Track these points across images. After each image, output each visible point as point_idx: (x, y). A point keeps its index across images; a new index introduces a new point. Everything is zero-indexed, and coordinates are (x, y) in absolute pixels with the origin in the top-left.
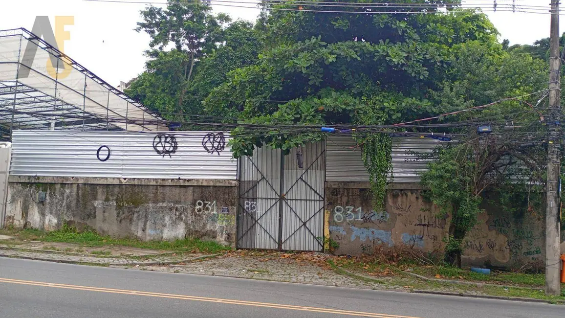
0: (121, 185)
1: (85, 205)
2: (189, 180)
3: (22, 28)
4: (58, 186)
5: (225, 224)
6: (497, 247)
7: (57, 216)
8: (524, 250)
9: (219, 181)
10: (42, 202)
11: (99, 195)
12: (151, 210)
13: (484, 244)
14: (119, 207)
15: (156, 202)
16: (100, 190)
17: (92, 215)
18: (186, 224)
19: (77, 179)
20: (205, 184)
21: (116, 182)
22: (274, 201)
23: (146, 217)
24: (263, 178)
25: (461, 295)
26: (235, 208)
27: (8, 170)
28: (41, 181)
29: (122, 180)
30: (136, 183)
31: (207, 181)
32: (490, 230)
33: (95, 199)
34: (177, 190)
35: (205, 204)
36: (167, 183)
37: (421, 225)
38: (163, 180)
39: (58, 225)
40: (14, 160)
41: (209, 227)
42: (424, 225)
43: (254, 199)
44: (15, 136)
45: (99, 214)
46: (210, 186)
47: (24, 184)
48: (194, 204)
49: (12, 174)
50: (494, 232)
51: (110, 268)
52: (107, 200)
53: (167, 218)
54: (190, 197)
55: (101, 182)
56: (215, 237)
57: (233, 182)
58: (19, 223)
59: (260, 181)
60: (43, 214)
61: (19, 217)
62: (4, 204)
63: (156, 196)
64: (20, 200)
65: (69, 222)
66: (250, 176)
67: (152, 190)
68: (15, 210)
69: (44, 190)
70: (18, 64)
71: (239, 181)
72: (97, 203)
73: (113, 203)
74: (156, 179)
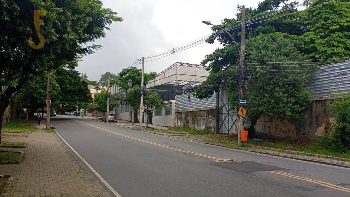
0: (193, 111)
1: (187, 119)
2: (205, 108)
4: (182, 113)
5: (213, 124)
6: (291, 131)
7: (183, 123)
8: (302, 132)
9: (211, 108)
10: (180, 119)
11: (189, 116)
12: (198, 119)
13: (286, 130)
14: (193, 119)
15: (199, 117)
16: (189, 113)
17: (188, 122)
18: (205, 124)
22: (226, 114)
23: (197, 122)
24: (224, 105)
25: (213, 145)
26: (215, 117)
27: (175, 109)
28: (179, 112)
30: (195, 110)
31: (209, 108)
32: (289, 123)
34: (203, 112)
35: (209, 117)
36: (201, 110)
37: (265, 121)
38: (200, 108)
39: (183, 125)
40: (176, 105)
41: (210, 125)
42: (266, 121)
43: (222, 114)
44: (176, 98)
45: (189, 122)
46: (209, 110)
47: (177, 113)
48: (206, 117)
50: (290, 123)
51: (162, 136)
52: (190, 117)
53: (201, 122)
54: (206, 114)
55: (189, 111)
56: (211, 129)
57: (214, 108)
58: (177, 125)
59: (223, 106)
60: (180, 122)
61: (177, 123)
62: (174, 120)
63: (199, 115)
64: (177, 118)
65: (185, 125)
66: (221, 105)
67: (198, 113)
68: (176, 121)
69: (180, 115)
70: (176, 74)
71: (218, 107)
72: (189, 118)
73: (192, 118)
74: (199, 109)
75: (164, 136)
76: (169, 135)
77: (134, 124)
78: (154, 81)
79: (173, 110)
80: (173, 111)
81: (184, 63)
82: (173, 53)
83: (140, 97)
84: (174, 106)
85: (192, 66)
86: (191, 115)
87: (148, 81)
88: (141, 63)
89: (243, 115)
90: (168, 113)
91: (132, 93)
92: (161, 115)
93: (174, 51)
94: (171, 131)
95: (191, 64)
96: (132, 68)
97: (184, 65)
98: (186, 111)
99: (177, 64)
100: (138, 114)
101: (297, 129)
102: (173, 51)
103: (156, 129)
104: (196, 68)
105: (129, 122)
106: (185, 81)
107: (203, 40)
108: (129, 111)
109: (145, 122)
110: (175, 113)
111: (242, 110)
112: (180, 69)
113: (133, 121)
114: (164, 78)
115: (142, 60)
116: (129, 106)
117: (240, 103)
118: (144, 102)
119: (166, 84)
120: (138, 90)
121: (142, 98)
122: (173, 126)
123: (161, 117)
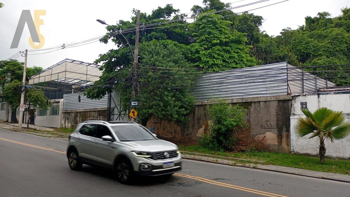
0: (82, 112)
1: (76, 119)
2: (96, 109)
3: (66, 59)
4: (71, 113)
6: (177, 132)
7: (71, 123)
8: (186, 133)
9: (102, 108)
10: (68, 119)
11: (79, 116)
13: (173, 131)
14: (82, 120)
19: (74, 110)
20: (100, 110)
21: (81, 111)
22: (118, 115)
27: (62, 108)
28: (68, 112)
29: (83, 110)
30: (85, 111)
31: (100, 108)
32: (175, 125)
33: (78, 117)
34: (94, 112)
35: (100, 117)
36: (92, 110)
37: (154, 123)
38: (91, 109)
39: (71, 126)
40: (64, 105)
43: (114, 115)
44: (64, 97)
45: (78, 122)
47: (65, 113)
48: (97, 118)
49: (63, 110)
50: (176, 125)
52: (80, 117)
54: (97, 115)
55: (79, 111)
57: (106, 108)
58: (64, 126)
59: (115, 107)
60: (68, 123)
61: (64, 124)
62: (61, 120)
63: (89, 115)
64: (64, 118)
65: (73, 126)
66: (113, 106)
67: (88, 113)
68: (63, 122)
69: (69, 115)
70: (66, 71)
71: (109, 108)
72: (78, 118)
73: (81, 118)
74: (89, 109)
75: (48, 138)
76: (54, 137)
77: (11, 124)
78: (39, 77)
79: (60, 109)
80: (60, 111)
81: (75, 61)
82: (63, 48)
83: (21, 94)
84: (61, 106)
85: (84, 64)
86: (80, 115)
87: (32, 77)
88: (24, 55)
89: (134, 117)
90: (55, 112)
91: (10, 89)
92: (46, 115)
93: (65, 47)
94: (57, 133)
95: (83, 62)
96: (12, 60)
97: (74, 62)
98: (75, 111)
99: (67, 60)
100: (17, 112)
101: (181, 130)
102: (63, 47)
103: (38, 130)
104: (88, 66)
105: (6, 122)
106: (75, 79)
107: (96, 39)
108: (6, 110)
109: (25, 122)
110: (63, 113)
111: (133, 112)
112: (70, 66)
113: (10, 120)
114: (51, 75)
115: (25, 52)
116: (6, 104)
117: (132, 104)
118: (25, 100)
119: (53, 81)
120: (18, 86)
121: (23, 96)
122: (59, 127)
123: (45, 117)
